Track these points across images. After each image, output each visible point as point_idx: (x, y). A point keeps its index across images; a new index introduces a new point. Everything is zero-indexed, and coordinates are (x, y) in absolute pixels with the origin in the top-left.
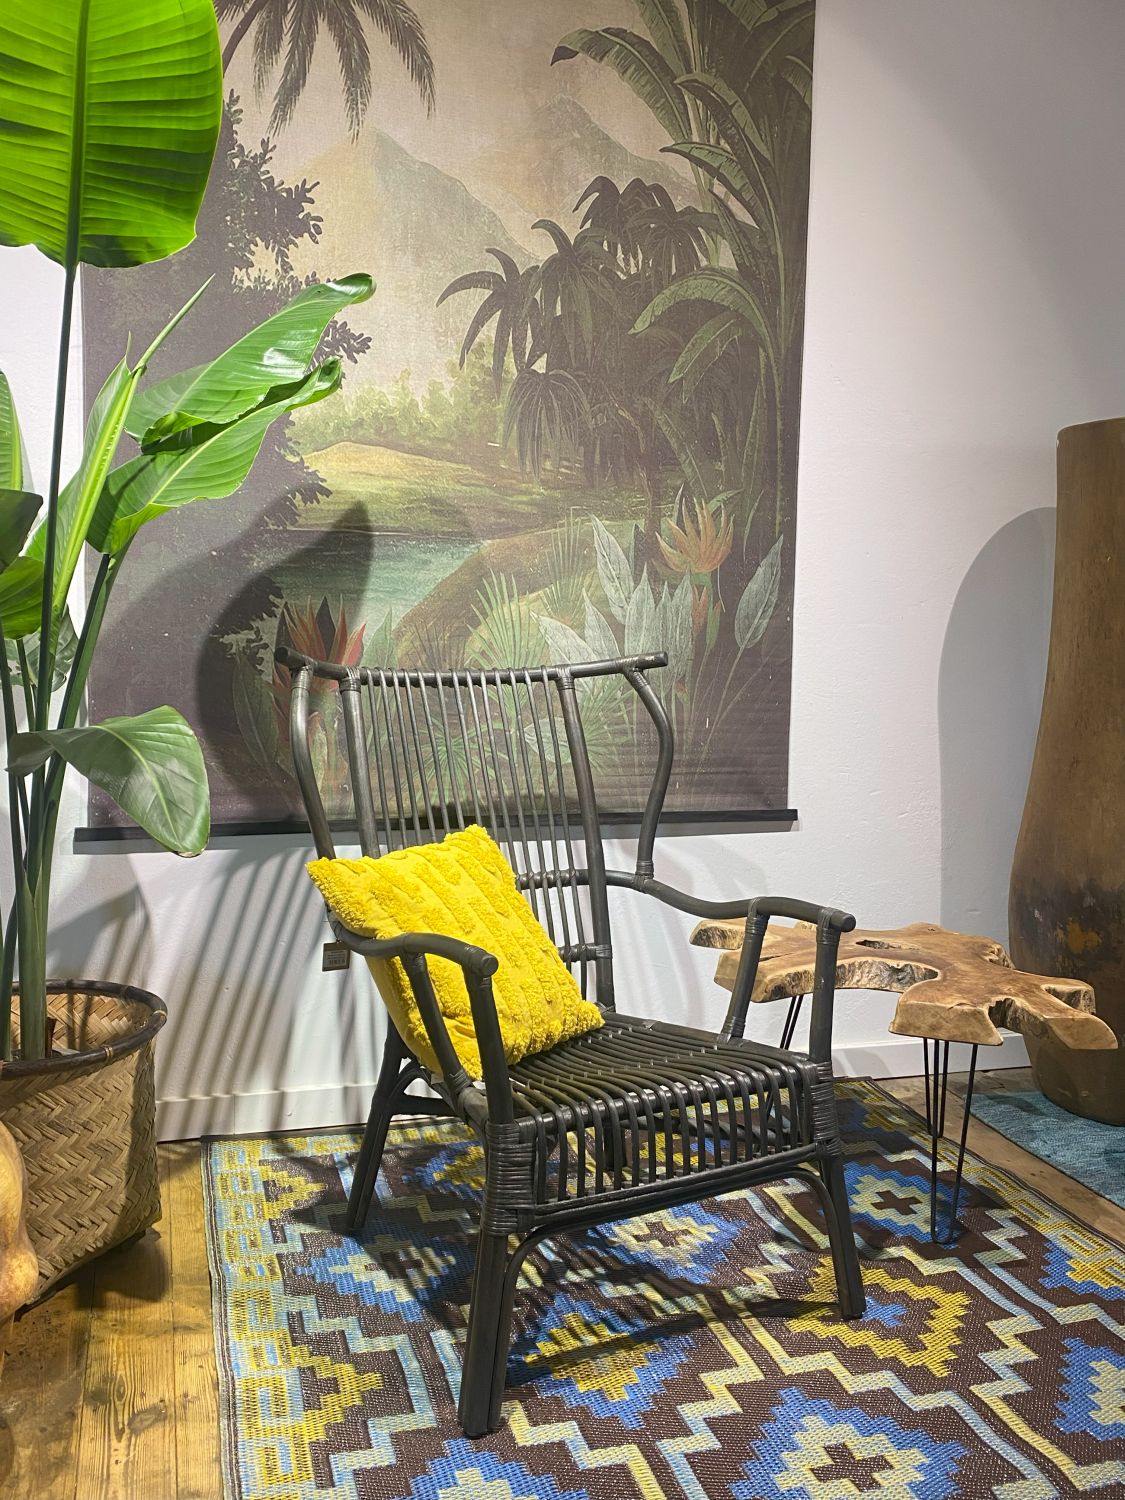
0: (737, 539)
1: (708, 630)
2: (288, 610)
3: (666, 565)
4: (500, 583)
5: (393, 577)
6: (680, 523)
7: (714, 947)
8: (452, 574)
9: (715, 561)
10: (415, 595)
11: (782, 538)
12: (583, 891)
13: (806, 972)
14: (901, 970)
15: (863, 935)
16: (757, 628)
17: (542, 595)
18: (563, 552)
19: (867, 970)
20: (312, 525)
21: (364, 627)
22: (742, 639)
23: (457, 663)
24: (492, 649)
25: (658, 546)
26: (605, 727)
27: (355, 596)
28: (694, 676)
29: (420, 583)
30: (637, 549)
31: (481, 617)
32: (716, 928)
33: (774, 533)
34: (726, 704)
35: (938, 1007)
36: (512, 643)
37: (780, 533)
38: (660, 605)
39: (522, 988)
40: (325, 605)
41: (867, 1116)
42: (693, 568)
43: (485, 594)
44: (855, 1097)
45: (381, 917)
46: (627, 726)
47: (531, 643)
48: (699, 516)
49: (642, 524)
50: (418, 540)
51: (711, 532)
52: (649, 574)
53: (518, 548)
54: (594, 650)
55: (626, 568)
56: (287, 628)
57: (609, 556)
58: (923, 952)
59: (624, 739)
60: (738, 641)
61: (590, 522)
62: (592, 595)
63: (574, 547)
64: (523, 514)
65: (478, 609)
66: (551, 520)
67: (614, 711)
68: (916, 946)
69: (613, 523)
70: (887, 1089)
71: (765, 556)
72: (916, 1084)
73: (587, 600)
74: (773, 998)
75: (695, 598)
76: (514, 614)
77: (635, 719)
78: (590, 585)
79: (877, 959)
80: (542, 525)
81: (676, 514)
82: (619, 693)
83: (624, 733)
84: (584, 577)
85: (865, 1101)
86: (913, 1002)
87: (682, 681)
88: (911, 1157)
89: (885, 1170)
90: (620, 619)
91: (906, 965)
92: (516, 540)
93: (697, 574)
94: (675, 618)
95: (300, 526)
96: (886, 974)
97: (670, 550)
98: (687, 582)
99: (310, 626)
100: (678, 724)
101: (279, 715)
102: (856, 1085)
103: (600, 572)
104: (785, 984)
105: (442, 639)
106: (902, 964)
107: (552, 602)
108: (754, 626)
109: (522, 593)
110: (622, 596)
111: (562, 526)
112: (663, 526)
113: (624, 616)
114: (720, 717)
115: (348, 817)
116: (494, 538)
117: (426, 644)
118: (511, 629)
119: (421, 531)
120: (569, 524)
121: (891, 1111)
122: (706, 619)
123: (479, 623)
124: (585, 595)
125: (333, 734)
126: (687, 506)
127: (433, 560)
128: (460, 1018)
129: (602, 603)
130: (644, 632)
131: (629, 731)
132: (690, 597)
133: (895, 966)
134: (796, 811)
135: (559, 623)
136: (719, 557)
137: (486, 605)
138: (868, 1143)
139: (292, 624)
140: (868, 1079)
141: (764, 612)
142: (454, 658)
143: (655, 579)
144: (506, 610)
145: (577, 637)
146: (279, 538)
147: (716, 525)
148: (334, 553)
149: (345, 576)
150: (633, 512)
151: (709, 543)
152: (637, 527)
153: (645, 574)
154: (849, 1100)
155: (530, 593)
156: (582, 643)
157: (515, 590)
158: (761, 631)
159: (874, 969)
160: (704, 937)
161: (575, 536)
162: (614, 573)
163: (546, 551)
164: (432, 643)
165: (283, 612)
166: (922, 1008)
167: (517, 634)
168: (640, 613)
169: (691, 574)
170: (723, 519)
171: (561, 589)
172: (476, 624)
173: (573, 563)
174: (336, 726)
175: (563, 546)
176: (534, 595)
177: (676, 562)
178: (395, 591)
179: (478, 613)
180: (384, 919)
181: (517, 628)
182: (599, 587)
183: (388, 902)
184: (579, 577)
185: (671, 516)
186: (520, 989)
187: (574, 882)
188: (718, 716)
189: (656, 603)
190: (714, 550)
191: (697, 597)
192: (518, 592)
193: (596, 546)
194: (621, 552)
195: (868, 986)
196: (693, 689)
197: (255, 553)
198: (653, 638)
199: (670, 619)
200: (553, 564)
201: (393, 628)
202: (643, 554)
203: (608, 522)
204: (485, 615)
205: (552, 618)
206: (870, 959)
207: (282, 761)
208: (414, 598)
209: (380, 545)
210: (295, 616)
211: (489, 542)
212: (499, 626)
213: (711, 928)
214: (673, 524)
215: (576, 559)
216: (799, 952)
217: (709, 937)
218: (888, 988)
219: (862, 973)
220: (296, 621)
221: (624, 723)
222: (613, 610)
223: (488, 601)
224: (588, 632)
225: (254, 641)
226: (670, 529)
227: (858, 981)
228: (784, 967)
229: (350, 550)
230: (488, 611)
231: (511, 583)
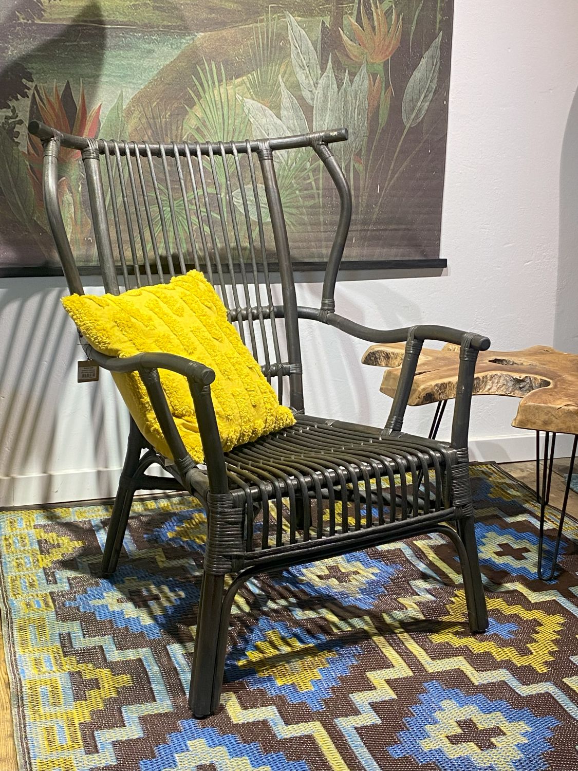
0: (405, 34)
1: (381, 112)
2: (38, 92)
3: (348, 56)
4: (211, 70)
5: (123, 64)
6: (359, 20)
7: (380, 365)
8: (172, 62)
9: (387, 53)
10: (141, 79)
11: (441, 33)
12: (280, 322)
13: (450, 383)
14: (523, 381)
15: (494, 355)
16: (420, 110)
17: (246, 80)
18: (263, 44)
19: (496, 381)
20: (55, 19)
21: (100, 107)
22: (408, 119)
23: (177, 137)
24: (205, 126)
25: (342, 40)
26: (297, 192)
27: (92, 80)
28: (369, 151)
29: (145, 69)
30: (323, 42)
31: (196, 99)
32: (382, 352)
33: (435, 29)
34: (394, 173)
35: (550, 407)
36: (221, 121)
37: (440, 30)
38: (342, 90)
39: (233, 395)
40: (68, 86)
41: (492, 490)
42: (369, 59)
43: (199, 79)
44: (483, 476)
45: (123, 341)
46: (315, 191)
47: (237, 121)
48: (374, 14)
49: (328, 20)
50: (143, 32)
51: (384, 29)
52: (333, 63)
53: (226, 40)
54: (288, 128)
55: (314, 58)
56: (37, 107)
57: (301, 47)
58: (539, 367)
59: (311, 202)
60: (405, 120)
61: (285, 18)
62: (287, 80)
63: (272, 40)
64: (229, 10)
65: (193, 92)
66: (252, 16)
67: (305, 179)
68: (534, 363)
69: (303, 19)
70: (507, 471)
71: (427, 50)
72: (529, 466)
73: (282, 84)
74: (425, 402)
75: (370, 84)
76: (223, 96)
77: (321, 186)
78: (285, 72)
79: (505, 373)
80: (246, 20)
81: (355, 12)
82: (308, 164)
83: (312, 197)
84: (280, 65)
85: (490, 479)
86: (531, 403)
87: (359, 154)
88: (524, 519)
89: (504, 528)
90: (309, 101)
91: (526, 377)
92: (224, 33)
93: (373, 64)
94: (354, 101)
95: (45, 20)
96: (510, 384)
97: (350, 42)
98: (364, 70)
99: (56, 106)
100: (355, 190)
101: (34, 179)
102: (484, 468)
103: (294, 61)
104: (433, 392)
105: (165, 116)
106: (523, 376)
107: (253, 86)
108: (417, 108)
109: (230, 78)
110: (312, 82)
111: (262, 21)
112: (345, 22)
113: (313, 99)
114: (389, 184)
115: (94, 264)
116: (205, 31)
117: (151, 121)
118: (221, 110)
119: (146, 25)
120: (267, 20)
121: (510, 486)
122: (379, 102)
123: (195, 104)
124: (281, 80)
125: (78, 196)
126: (364, 6)
127: (156, 50)
128: (186, 418)
129: (295, 87)
130: (329, 112)
131: (316, 196)
132: (366, 82)
133: (518, 378)
134: (446, 260)
135: (260, 105)
136: (390, 50)
137: (200, 89)
138: (492, 509)
139: (42, 104)
140: (492, 463)
141: (425, 96)
142: (174, 132)
143: (339, 67)
144: (216, 92)
145: (275, 117)
146: (29, 31)
147: (388, 23)
148: (74, 43)
149: (84, 62)
150: (320, 9)
151: (382, 37)
152: (323, 23)
153: (330, 64)
154: (479, 478)
155: (236, 78)
156: (278, 121)
157: (224, 76)
158: (423, 112)
159: (502, 381)
160: (373, 358)
161: (273, 29)
162: (304, 62)
163: (249, 43)
164: (156, 120)
165: (34, 93)
166: (538, 408)
167: (225, 112)
168: (325, 96)
169: (367, 64)
170: (393, 17)
171: (261, 75)
172: (192, 104)
173: (271, 53)
174: (80, 189)
175: (263, 39)
176: (238, 81)
177: (355, 53)
178: (125, 76)
179: (193, 95)
180: (125, 342)
181: (226, 109)
182: (293, 73)
183: (127, 329)
184: (276, 65)
185: (351, 14)
186: (232, 397)
187: (272, 315)
188: (387, 183)
189: (339, 87)
190: (387, 43)
191: (372, 83)
192: (226, 77)
193: (290, 38)
194: (310, 44)
195: (497, 393)
196: (367, 160)
197: (9, 43)
198: (336, 117)
199: (350, 102)
200: (255, 54)
201: (124, 107)
202: (329, 47)
203: (300, 18)
204: (199, 97)
205: (254, 99)
206: (499, 373)
207: (38, 218)
208: (140, 82)
209: (112, 36)
210: (44, 97)
211: (202, 34)
212: (211, 106)
213: (378, 351)
214: (353, 20)
215: (273, 49)
216: (445, 368)
217: (376, 358)
218: (512, 394)
219: (493, 383)
220: (45, 102)
221: (312, 188)
222: (303, 93)
223: (202, 85)
224: (284, 113)
225: (11, 118)
226: (351, 25)
227: (489, 389)
228: (433, 379)
229: (87, 41)
230: (202, 94)
231: (221, 70)
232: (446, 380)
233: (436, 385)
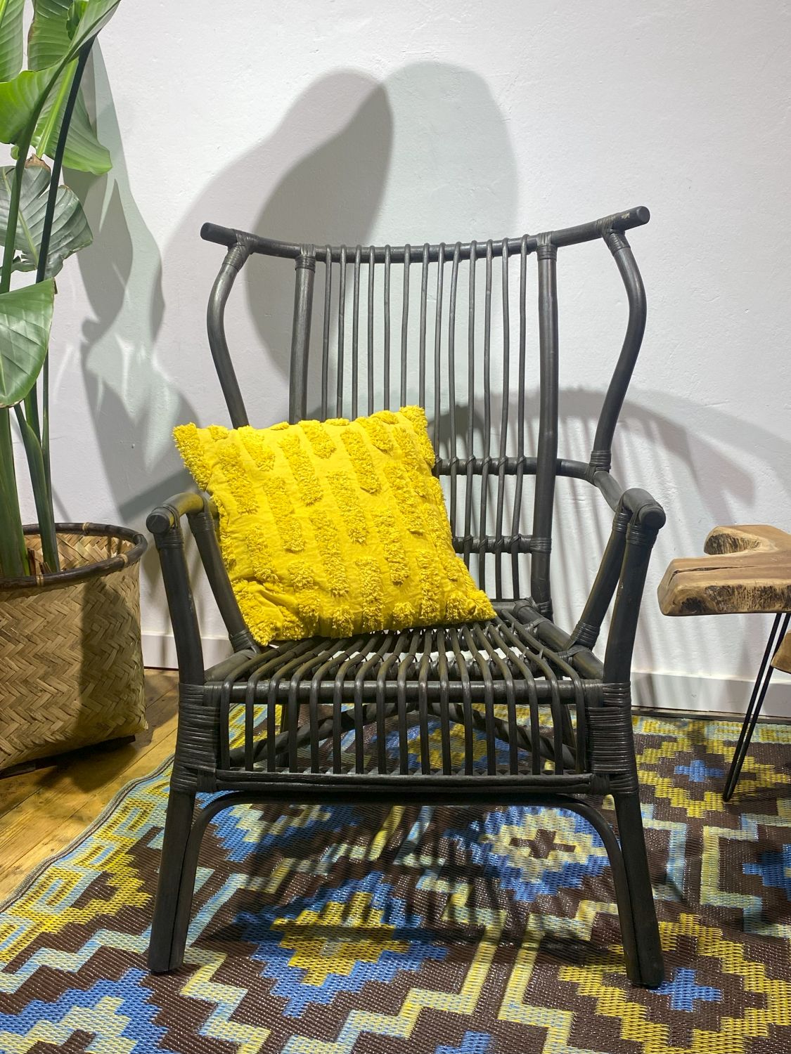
13: (740, 587)
32: (728, 536)
104: (701, 597)
128: (266, 585)
187: (520, 470)
213: (722, 536)
217: (719, 545)
232: (732, 583)
233: (712, 588)
